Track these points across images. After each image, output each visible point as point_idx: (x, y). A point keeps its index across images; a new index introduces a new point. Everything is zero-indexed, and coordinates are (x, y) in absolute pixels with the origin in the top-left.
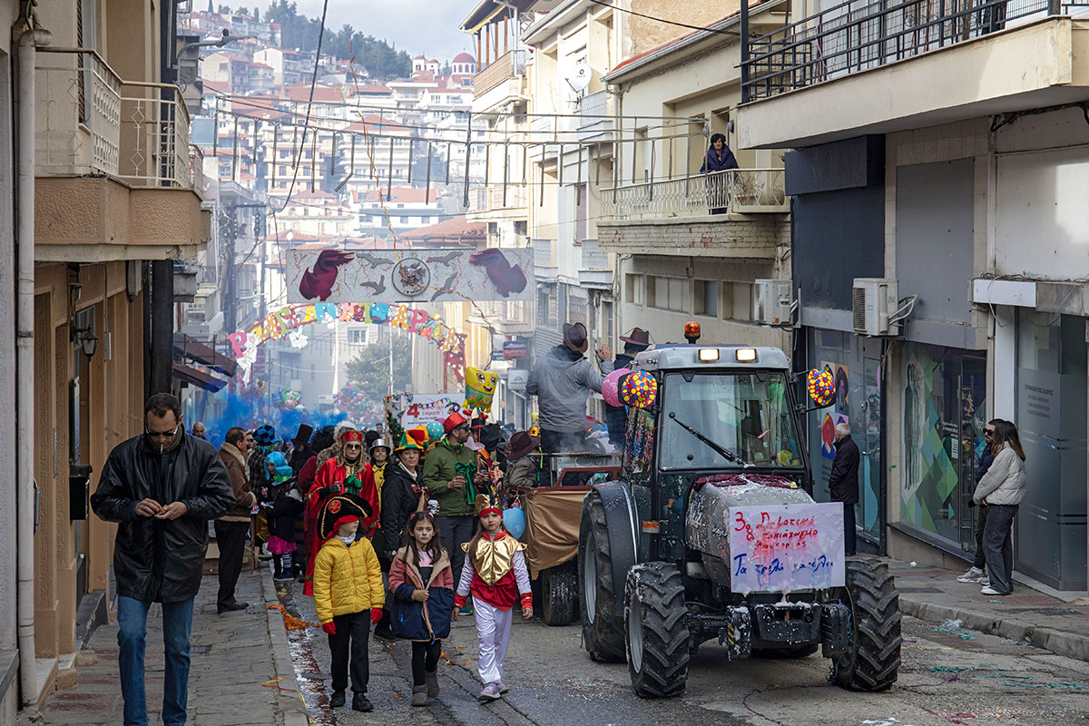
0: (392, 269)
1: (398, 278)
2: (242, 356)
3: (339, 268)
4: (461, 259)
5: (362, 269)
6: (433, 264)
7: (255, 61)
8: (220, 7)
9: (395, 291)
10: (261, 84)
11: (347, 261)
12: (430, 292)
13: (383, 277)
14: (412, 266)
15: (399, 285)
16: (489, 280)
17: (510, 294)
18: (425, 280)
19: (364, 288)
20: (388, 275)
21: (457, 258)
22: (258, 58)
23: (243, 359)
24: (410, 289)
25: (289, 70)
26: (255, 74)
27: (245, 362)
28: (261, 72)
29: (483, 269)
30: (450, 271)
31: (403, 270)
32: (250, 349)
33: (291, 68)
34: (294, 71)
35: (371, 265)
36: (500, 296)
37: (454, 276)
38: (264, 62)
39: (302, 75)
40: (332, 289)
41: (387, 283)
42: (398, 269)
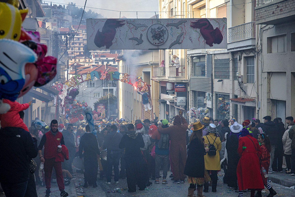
0: (147, 30)
1: (150, 35)
2: (61, 94)
3: (116, 29)
4: (186, 24)
5: (130, 30)
6: (170, 27)
7: (64, 19)
8: (54, 5)
9: (148, 43)
10: (66, 25)
11: (121, 25)
12: (169, 43)
13: (141, 35)
14: (158, 28)
15: (151, 39)
16: (201, 37)
17: (213, 44)
18: (166, 36)
19: (131, 41)
20: (144, 34)
21: (183, 23)
22: (65, 18)
23: (61, 95)
24: (157, 41)
25: (74, 22)
26: (64, 23)
27: (62, 96)
28: (66, 22)
29: (198, 30)
30: (179, 31)
31: (153, 31)
32: (64, 91)
33: (74, 21)
34: (75, 22)
35: (135, 28)
36: (208, 46)
37: (181, 35)
38: (66, 19)
39: (77, 23)
40: (113, 42)
41: (144, 38)
42: (150, 30)
